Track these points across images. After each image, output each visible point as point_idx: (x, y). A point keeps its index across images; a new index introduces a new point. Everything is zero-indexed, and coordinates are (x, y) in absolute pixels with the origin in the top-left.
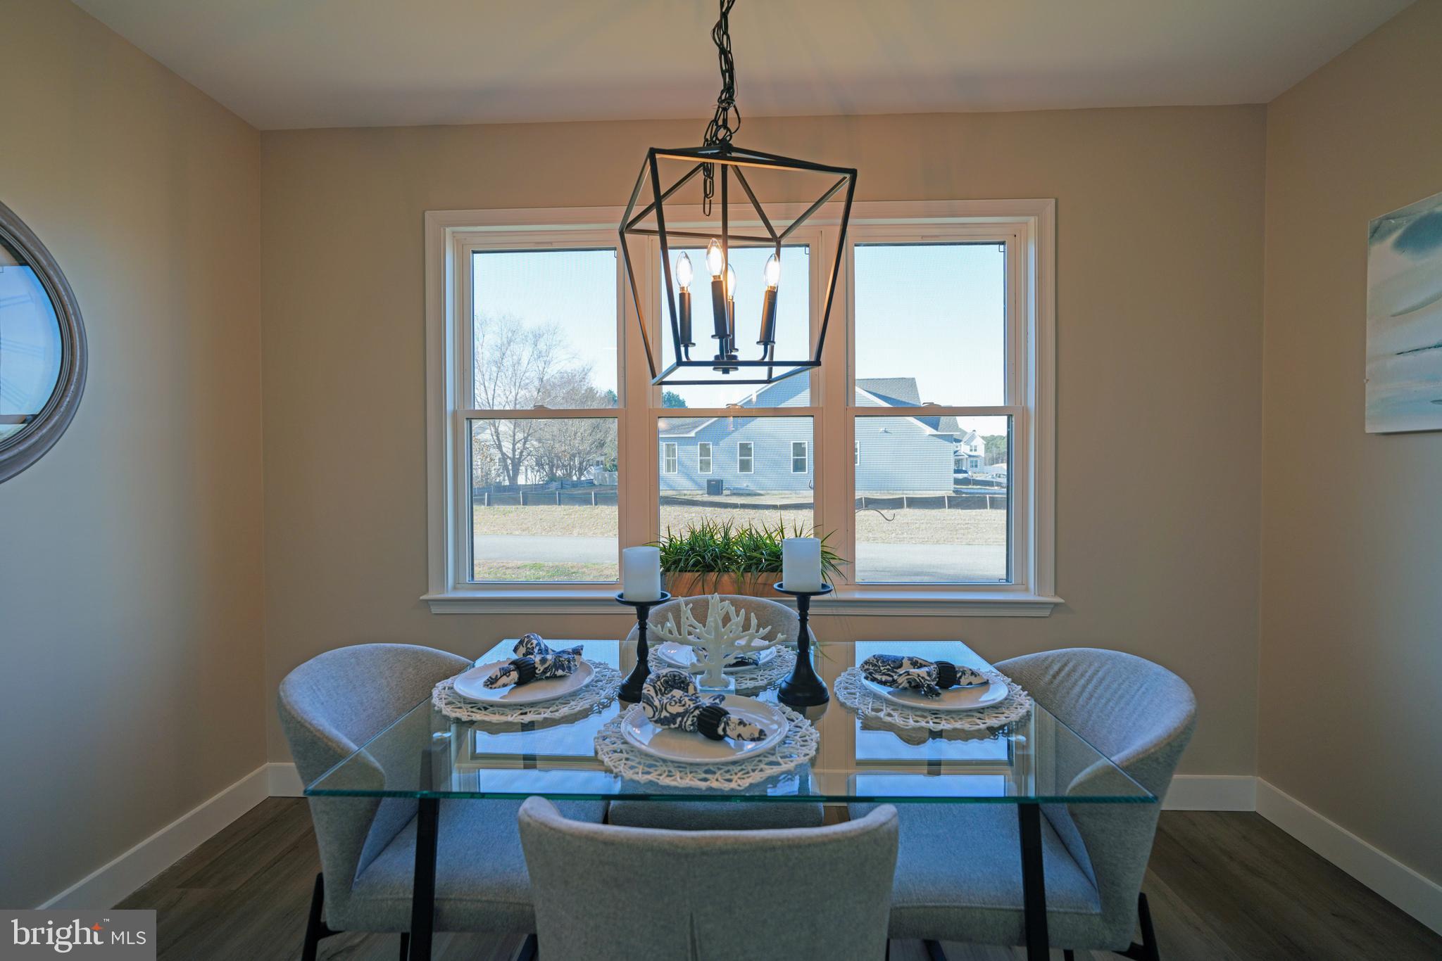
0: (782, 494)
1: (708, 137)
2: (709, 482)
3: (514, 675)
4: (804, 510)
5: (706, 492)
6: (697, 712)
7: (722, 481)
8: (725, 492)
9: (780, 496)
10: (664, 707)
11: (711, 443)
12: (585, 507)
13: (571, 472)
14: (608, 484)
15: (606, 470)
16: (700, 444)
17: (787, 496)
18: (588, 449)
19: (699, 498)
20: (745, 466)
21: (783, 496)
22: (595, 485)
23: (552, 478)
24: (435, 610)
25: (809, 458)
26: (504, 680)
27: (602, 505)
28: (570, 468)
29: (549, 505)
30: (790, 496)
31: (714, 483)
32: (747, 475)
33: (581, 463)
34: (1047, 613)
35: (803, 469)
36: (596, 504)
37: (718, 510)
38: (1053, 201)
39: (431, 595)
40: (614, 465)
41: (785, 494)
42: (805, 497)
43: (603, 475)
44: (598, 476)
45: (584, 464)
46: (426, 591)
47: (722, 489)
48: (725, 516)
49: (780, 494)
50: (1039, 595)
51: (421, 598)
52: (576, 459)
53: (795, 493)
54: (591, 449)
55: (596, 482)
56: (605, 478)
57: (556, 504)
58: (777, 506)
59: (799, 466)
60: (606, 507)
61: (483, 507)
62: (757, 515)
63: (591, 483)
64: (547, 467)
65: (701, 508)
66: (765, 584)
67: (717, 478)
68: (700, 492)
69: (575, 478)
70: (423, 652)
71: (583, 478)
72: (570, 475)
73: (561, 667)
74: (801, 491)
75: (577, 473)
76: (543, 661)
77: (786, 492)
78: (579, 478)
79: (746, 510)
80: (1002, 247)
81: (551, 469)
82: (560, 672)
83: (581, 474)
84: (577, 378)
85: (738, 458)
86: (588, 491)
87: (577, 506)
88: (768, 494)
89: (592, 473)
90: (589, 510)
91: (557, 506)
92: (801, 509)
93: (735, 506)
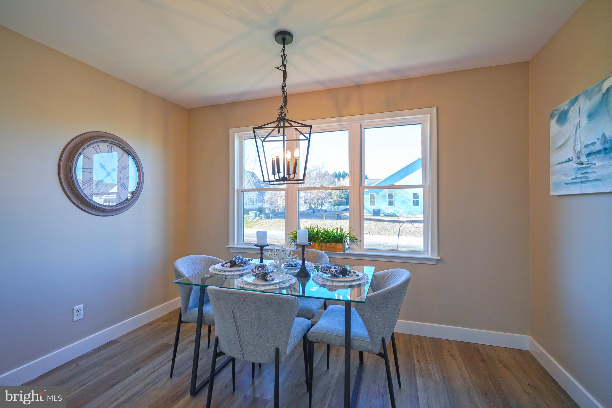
0: (407, 216)
1: (279, 117)
2: (374, 210)
3: (229, 264)
4: (416, 223)
5: (373, 214)
6: (262, 273)
7: (380, 210)
8: (381, 215)
9: (407, 217)
10: (255, 272)
11: (375, 193)
12: (321, 220)
13: (318, 206)
14: (333, 211)
15: (332, 205)
16: (370, 194)
17: (409, 217)
18: (325, 196)
19: (369, 217)
20: (391, 203)
21: (408, 217)
22: (327, 211)
23: (310, 208)
24: (231, 251)
25: (421, 200)
26: (226, 265)
27: (328, 219)
28: (317, 204)
29: (307, 219)
30: (411, 217)
31: (376, 211)
32: (391, 208)
33: (322, 202)
34: (435, 263)
35: (417, 204)
36: (325, 219)
37: (377, 222)
38: (435, 108)
39: (230, 246)
40: (335, 203)
41: (409, 216)
42: (418, 217)
43: (331, 207)
44: (329, 207)
45: (323, 202)
46: (229, 245)
47: (380, 214)
48: (380, 225)
49: (406, 216)
50: (432, 256)
51: (227, 247)
52: (320, 200)
53: (414, 216)
54: (326, 196)
55: (328, 210)
56: (332, 208)
57: (309, 219)
58: (404, 221)
59: (416, 203)
60: (329, 220)
61: (282, 219)
62: (395, 225)
63: (325, 211)
64: (308, 204)
65: (369, 221)
66: (329, 247)
67: (378, 208)
68: (370, 215)
69: (319, 208)
70: (214, 259)
71: (323, 208)
72: (317, 207)
73: (243, 264)
74: (416, 215)
75: (320, 206)
76: (238, 261)
77: (410, 215)
78: (321, 209)
79: (389, 223)
80: (421, 125)
81: (310, 204)
82: (242, 265)
83: (322, 206)
84: (320, 168)
85: (387, 200)
86: (322, 214)
87: (318, 220)
88: (401, 216)
89: (326, 206)
90: (322, 221)
91: (310, 220)
92: (415, 223)
93: (384, 221)
